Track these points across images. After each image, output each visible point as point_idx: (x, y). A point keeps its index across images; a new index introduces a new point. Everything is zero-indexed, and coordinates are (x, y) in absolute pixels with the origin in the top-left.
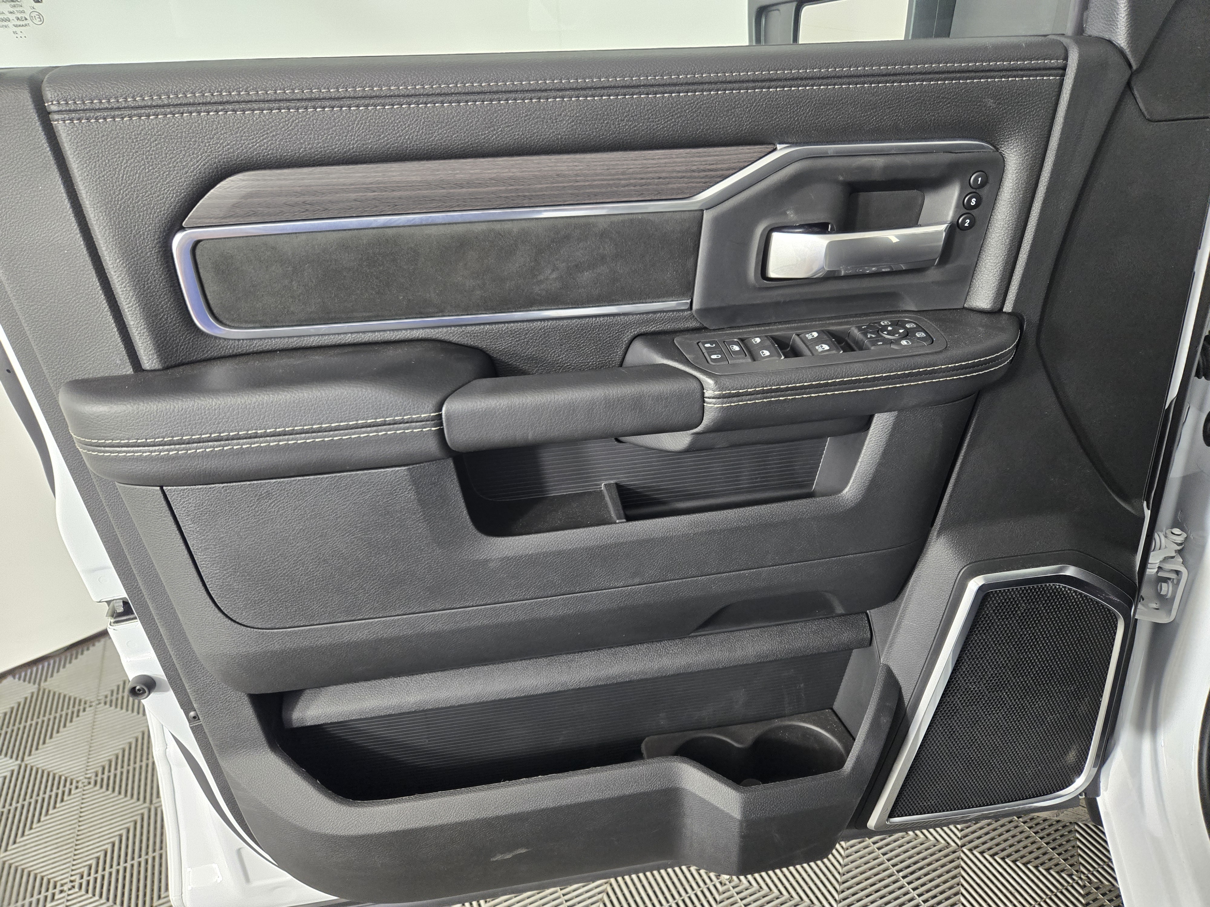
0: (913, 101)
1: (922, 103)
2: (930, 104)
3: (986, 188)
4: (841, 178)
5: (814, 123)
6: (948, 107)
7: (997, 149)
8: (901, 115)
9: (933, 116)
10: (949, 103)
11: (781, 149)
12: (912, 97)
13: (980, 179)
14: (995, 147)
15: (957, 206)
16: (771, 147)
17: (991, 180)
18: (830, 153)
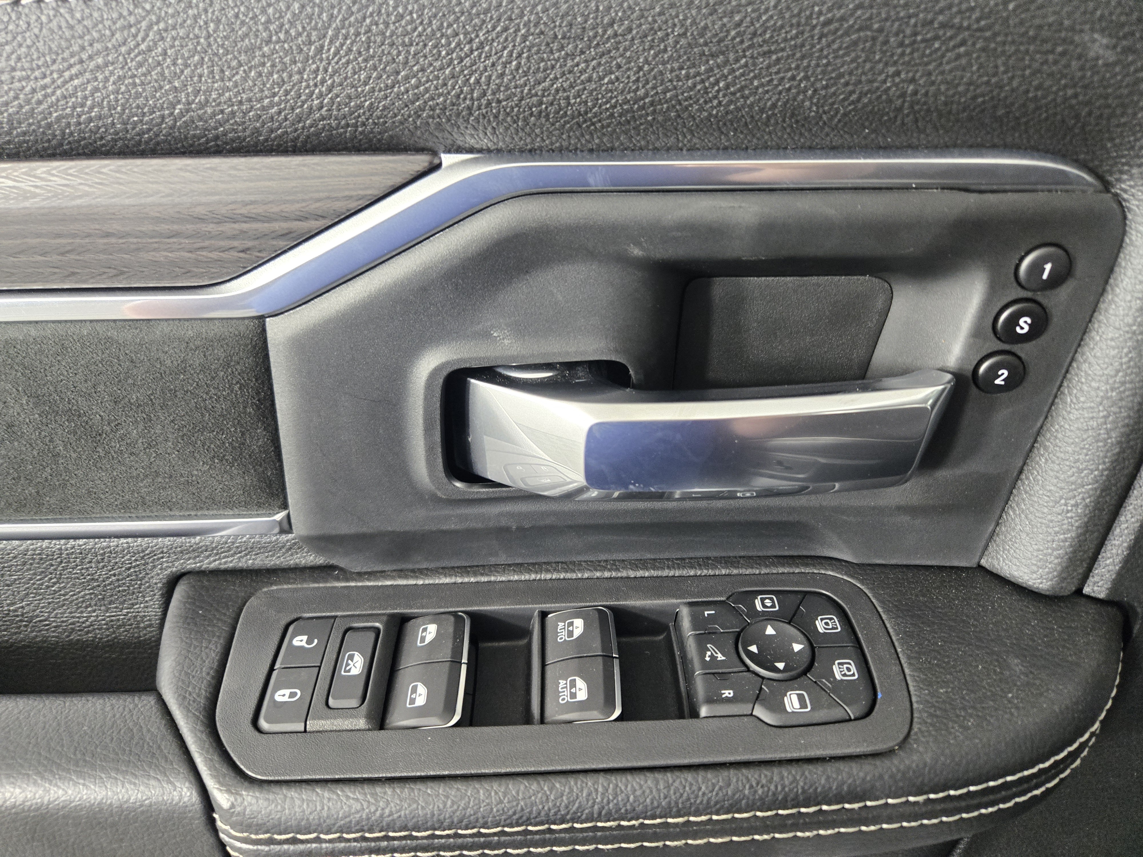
0: (847, 33)
1: (874, 39)
2: (901, 44)
3: (1064, 293)
4: (636, 252)
5: (531, 95)
6: (958, 57)
7: (1106, 186)
8: (806, 78)
9: (913, 80)
10: (963, 43)
11: (451, 167)
12: (843, 19)
13: (1048, 267)
14: (1100, 177)
15: (976, 333)
16: (421, 161)
17: (1081, 267)
18: (594, 182)
